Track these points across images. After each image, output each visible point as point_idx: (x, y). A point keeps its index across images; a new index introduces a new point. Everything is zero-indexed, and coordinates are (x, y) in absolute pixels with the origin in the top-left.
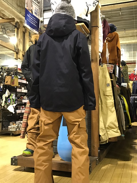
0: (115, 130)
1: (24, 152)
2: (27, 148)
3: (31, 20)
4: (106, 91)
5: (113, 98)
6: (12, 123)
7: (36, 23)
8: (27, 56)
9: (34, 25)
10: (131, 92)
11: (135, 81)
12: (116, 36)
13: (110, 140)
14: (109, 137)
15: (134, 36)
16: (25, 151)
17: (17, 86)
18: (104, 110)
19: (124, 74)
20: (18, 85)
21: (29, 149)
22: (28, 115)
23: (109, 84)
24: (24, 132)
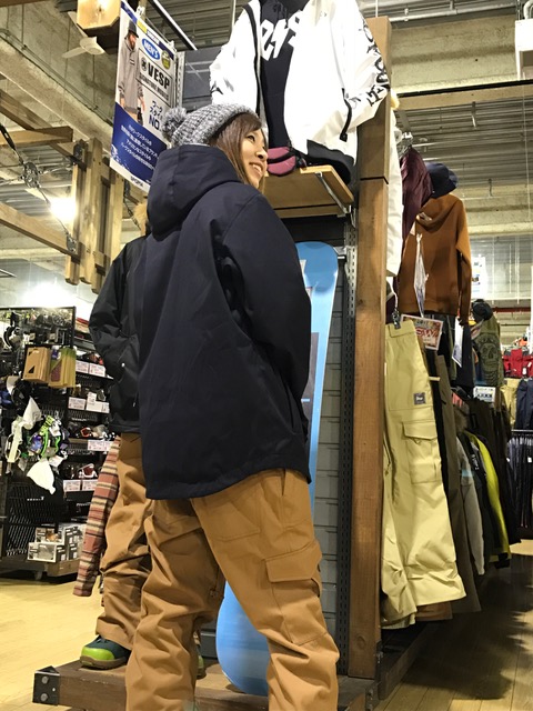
0: (442, 575)
1: (88, 649)
2: (100, 637)
3: (133, 146)
4: (411, 422)
5: (436, 450)
6: (43, 530)
7: (152, 157)
8: (117, 280)
9: (147, 164)
10: (512, 422)
11: (526, 380)
12: (456, 209)
13: (421, 615)
14: (421, 603)
15: (526, 207)
16: (89, 646)
17: (71, 386)
18: (402, 495)
19: (485, 350)
20: (72, 384)
21: (107, 641)
22: (107, 505)
23: (423, 395)
24: (88, 570)
